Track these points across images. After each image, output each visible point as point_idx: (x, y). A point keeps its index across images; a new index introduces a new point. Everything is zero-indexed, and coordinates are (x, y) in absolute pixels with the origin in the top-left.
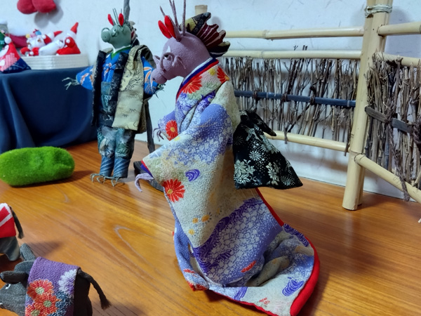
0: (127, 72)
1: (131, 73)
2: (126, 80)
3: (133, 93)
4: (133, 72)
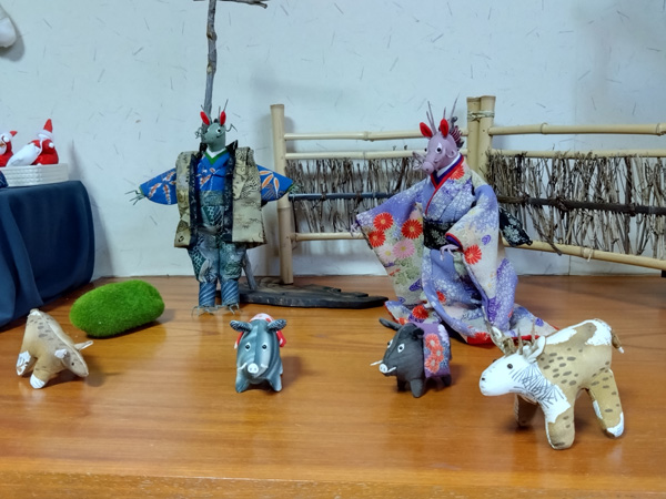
0: (237, 178)
1: (243, 179)
2: (238, 186)
3: (249, 202)
4: (245, 177)
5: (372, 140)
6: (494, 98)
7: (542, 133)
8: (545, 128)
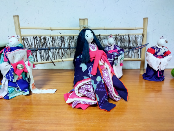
5: (52, 30)
6: (87, 19)
7: (104, 29)
8: (105, 28)
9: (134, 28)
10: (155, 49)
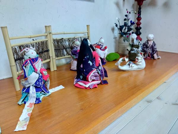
9: (83, 32)
10: (100, 45)
